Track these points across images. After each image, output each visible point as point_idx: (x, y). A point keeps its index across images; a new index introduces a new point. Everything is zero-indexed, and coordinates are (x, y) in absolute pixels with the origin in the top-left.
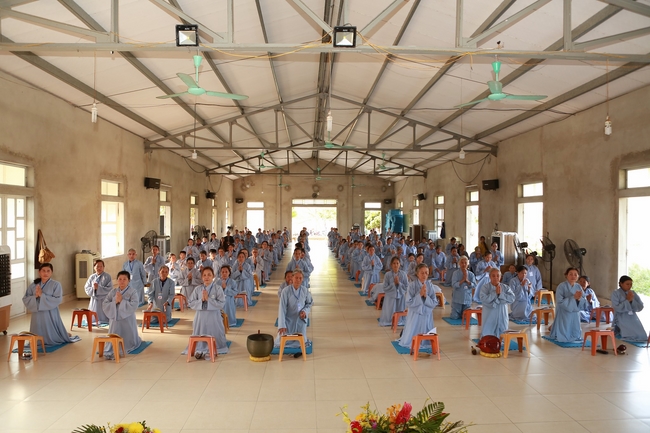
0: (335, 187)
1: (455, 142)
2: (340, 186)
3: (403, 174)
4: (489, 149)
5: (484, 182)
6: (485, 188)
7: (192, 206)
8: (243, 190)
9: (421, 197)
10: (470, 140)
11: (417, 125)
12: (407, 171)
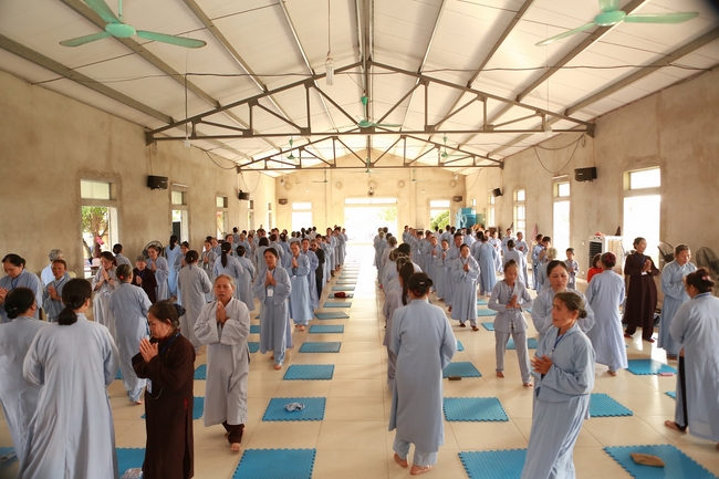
0: (396, 183)
1: (538, 120)
2: (402, 181)
3: (474, 165)
4: (584, 127)
5: (578, 171)
6: (579, 178)
7: (220, 209)
8: (287, 189)
9: (498, 192)
10: (557, 116)
11: (489, 100)
12: (479, 161)
